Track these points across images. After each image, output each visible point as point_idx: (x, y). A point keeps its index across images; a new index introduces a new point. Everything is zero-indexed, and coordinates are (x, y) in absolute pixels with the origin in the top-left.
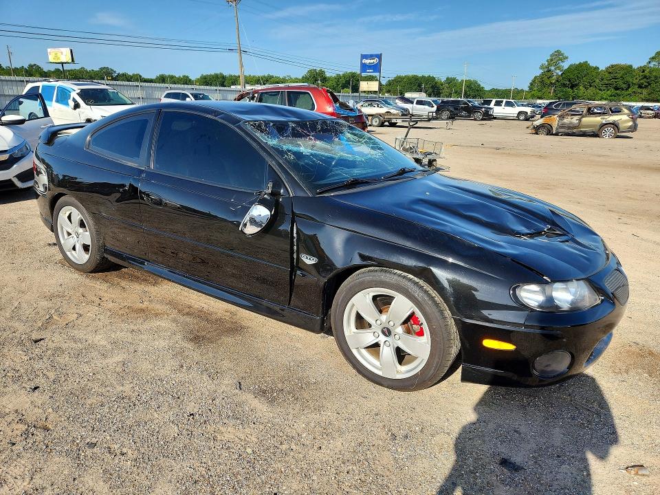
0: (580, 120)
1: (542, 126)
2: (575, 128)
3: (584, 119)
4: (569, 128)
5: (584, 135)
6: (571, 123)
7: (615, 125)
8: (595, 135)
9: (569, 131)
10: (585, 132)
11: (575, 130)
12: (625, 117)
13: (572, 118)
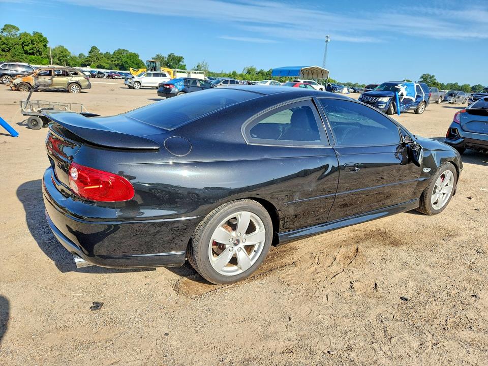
0: (51, 79)
1: (22, 84)
2: (49, 85)
3: (54, 79)
4: (45, 86)
5: (57, 91)
6: (45, 82)
7: (77, 83)
8: (66, 91)
9: (46, 88)
10: (58, 89)
11: (50, 87)
12: (82, 78)
13: (45, 78)
